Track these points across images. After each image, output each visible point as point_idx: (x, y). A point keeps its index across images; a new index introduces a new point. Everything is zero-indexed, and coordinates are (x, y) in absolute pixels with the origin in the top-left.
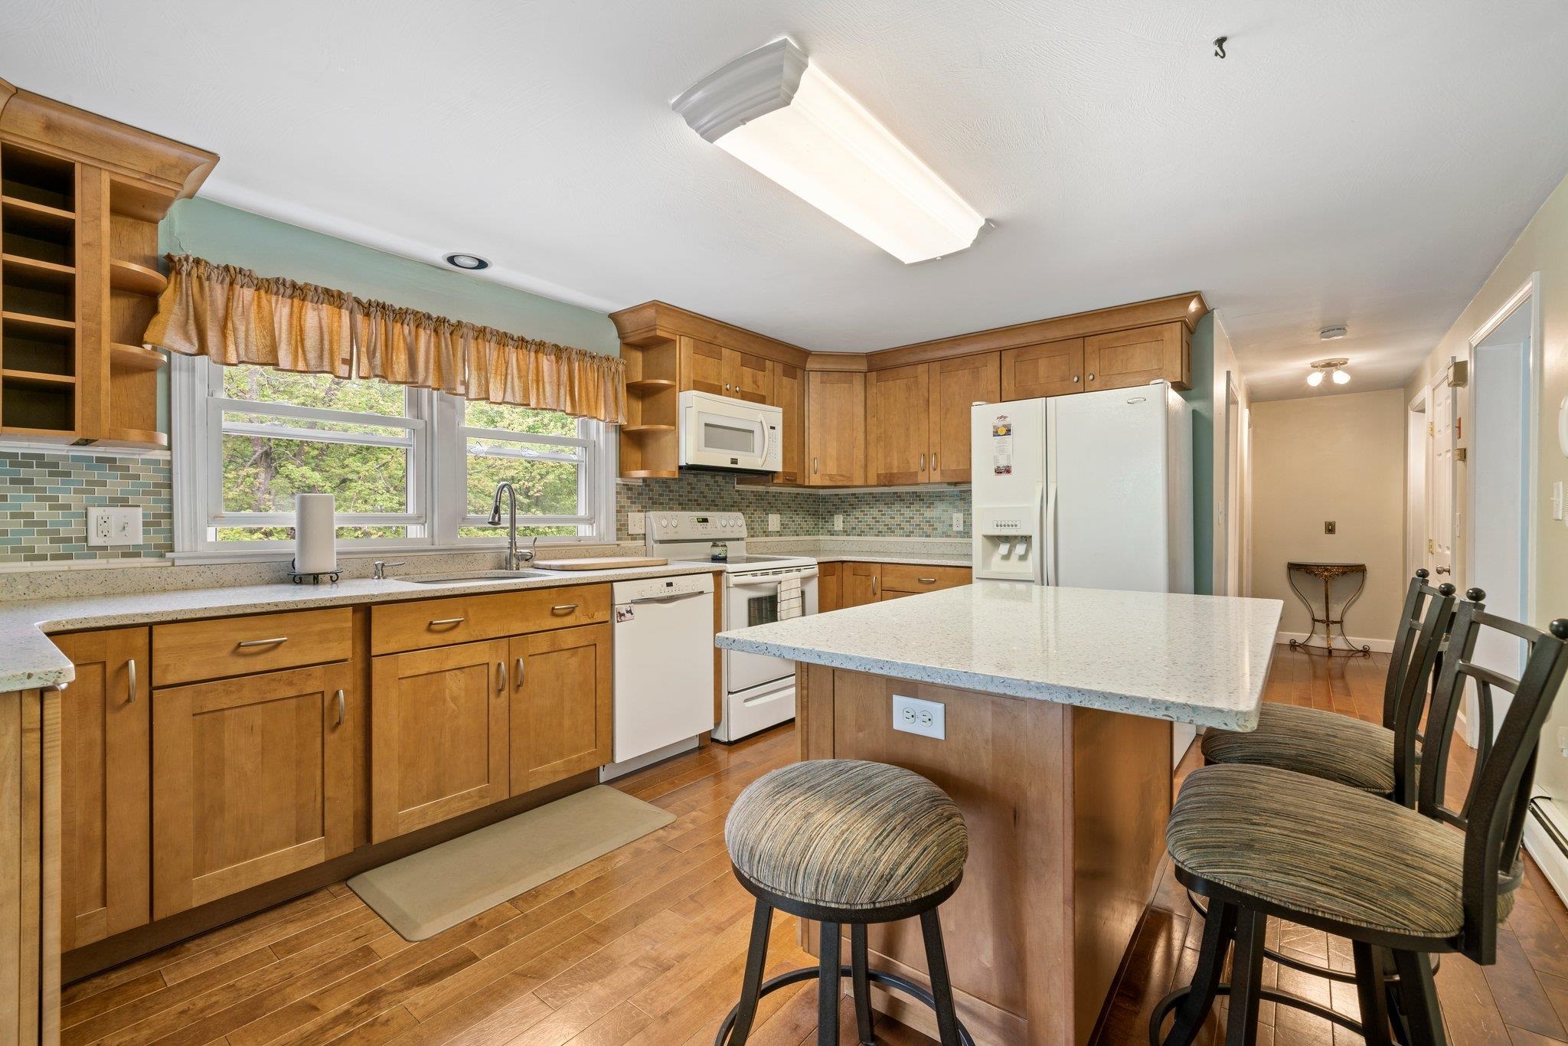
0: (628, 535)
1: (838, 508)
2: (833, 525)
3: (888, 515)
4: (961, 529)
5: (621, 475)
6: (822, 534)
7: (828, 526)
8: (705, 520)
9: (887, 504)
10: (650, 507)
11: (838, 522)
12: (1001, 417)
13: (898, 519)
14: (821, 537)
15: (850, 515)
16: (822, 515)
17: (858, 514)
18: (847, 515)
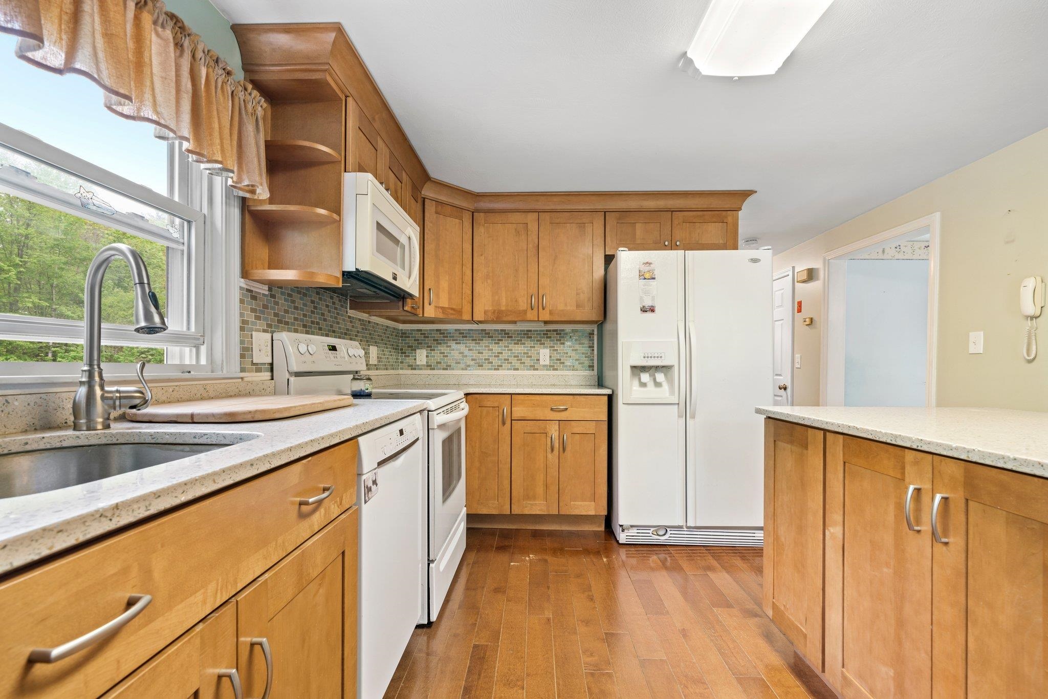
0: (253, 364)
1: (421, 343)
2: (415, 359)
3: (476, 350)
4: (547, 362)
5: (245, 274)
6: (402, 369)
7: (410, 360)
8: (333, 348)
9: (476, 340)
10: (277, 327)
11: (421, 356)
12: (647, 263)
13: (486, 354)
14: (401, 372)
15: (434, 350)
16: (402, 349)
17: (443, 348)
18: (431, 350)
